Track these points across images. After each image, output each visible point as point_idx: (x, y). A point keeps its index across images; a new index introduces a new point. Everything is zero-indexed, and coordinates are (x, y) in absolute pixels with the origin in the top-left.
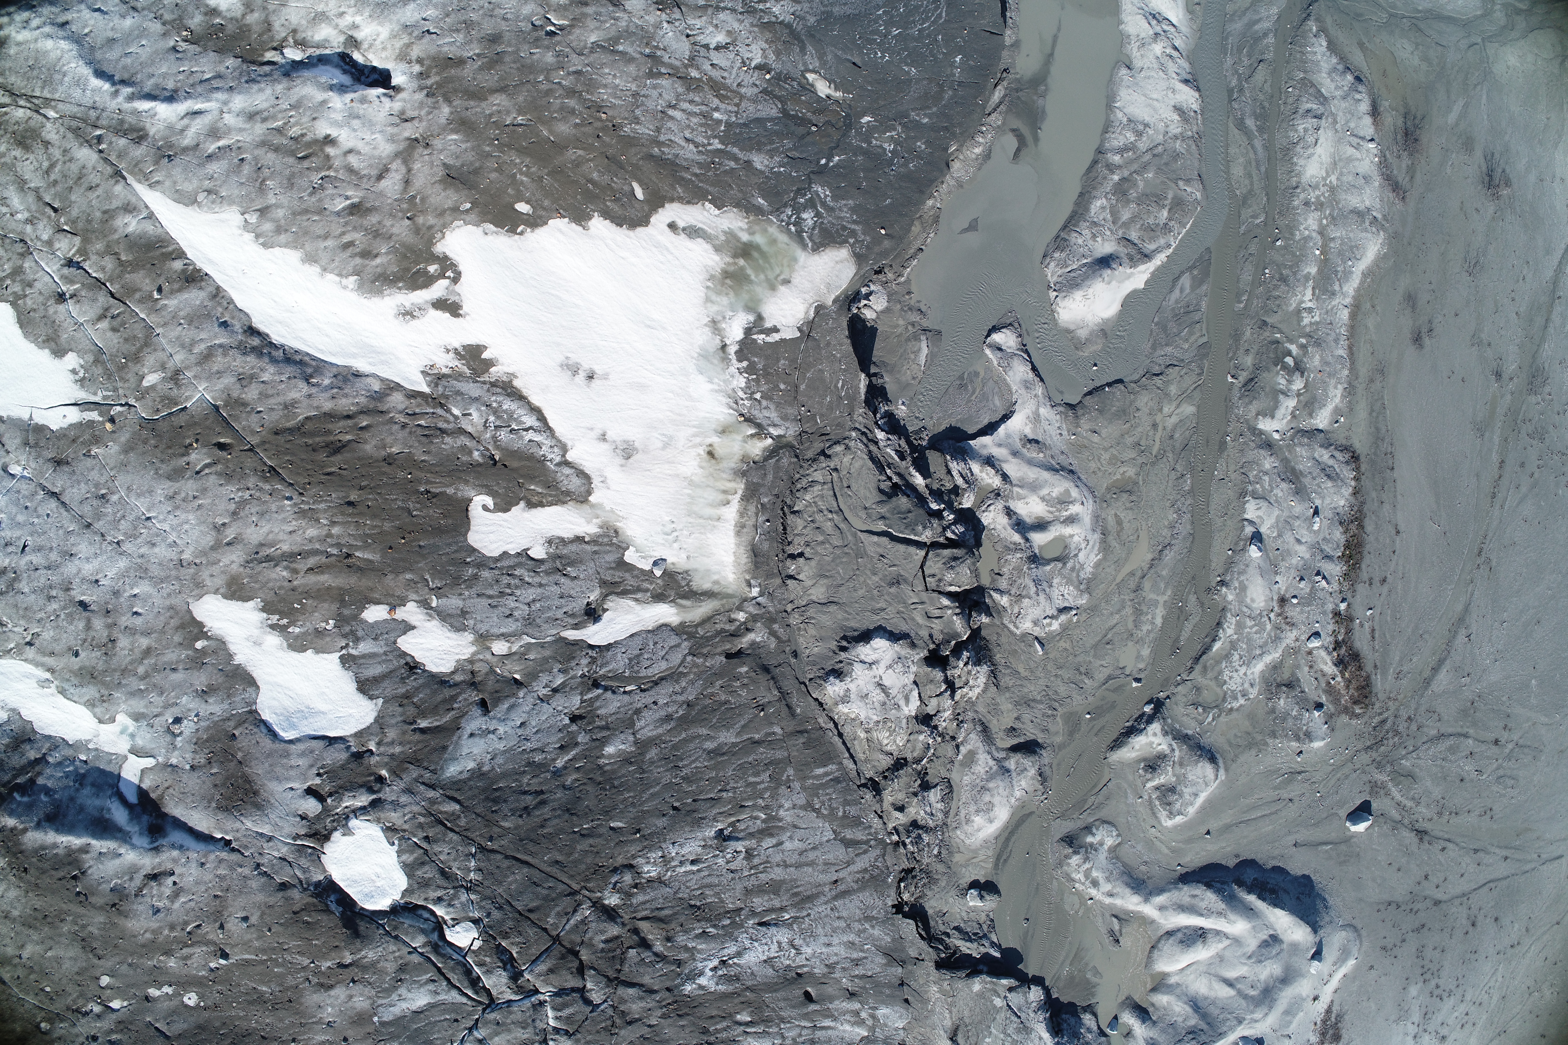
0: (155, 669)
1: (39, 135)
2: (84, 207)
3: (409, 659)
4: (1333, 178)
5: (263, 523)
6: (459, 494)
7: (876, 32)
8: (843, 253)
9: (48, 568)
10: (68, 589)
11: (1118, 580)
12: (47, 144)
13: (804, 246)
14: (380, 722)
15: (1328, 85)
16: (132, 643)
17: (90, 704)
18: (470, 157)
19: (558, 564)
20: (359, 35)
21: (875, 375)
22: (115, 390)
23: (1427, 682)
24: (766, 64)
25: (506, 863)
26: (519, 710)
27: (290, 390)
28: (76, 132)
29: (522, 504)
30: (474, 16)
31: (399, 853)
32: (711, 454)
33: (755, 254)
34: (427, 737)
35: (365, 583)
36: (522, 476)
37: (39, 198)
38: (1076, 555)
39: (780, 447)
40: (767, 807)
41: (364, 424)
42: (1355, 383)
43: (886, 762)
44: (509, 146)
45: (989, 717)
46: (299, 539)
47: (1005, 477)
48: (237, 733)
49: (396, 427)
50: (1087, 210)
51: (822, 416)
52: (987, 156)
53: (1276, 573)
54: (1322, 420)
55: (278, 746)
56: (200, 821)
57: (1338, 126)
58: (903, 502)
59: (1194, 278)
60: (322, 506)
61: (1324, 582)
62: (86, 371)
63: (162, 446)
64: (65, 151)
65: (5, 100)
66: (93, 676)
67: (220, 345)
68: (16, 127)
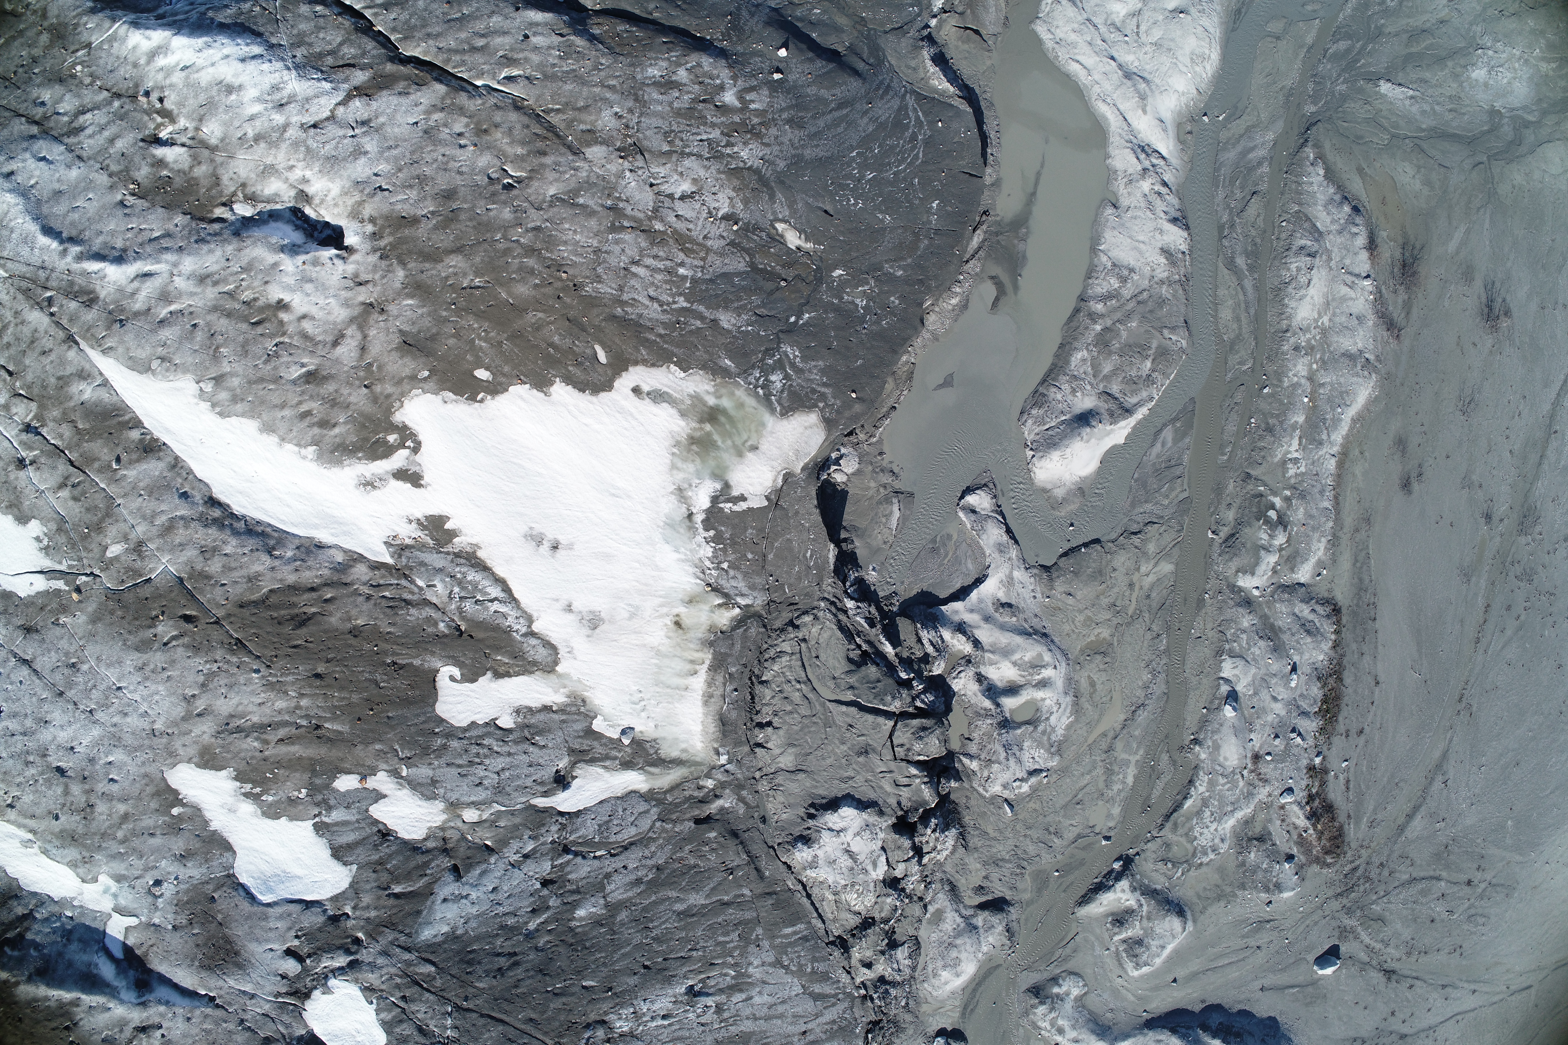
0: (134, 834)
2: (39, 372)
3: (381, 827)
4: (1325, 320)
5: (231, 695)
6: (426, 665)
7: (850, 176)
8: (813, 418)
9: (24, 734)
10: (45, 756)
11: (1090, 741)
13: (772, 411)
14: (355, 887)
15: (1323, 218)
16: (110, 809)
17: (73, 865)
18: (427, 322)
19: (526, 733)
20: (310, 190)
21: (845, 540)
22: (80, 559)
23: (1401, 829)
24: (733, 214)
25: (482, 1021)
26: (491, 876)
27: (253, 563)
28: (26, 292)
29: (489, 674)
30: (428, 170)
31: (378, 1011)
32: (678, 624)
33: (722, 419)
34: (402, 902)
35: (335, 753)
36: (488, 647)
38: (1047, 719)
39: (748, 616)
40: (736, 964)
41: (329, 596)
42: (1340, 534)
43: (853, 921)
44: (467, 310)
45: (957, 876)
46: (268, 711)
47: (977, 643)
48: (216, 896)
49: (361, 599)
50: (1068, 362)
51: (790, 586)
52: (964, 306)
53: (1251, 731)
54: (1304, 574)
55: (255, 909)
56: (185, 978)
57: (1333, 264)
58: (872, 671)
59: (1176, 431)
60: (290, 678)
61: (1299, 740)
62: (50, 539)
63: (129, 618)
64: (16, 313)
66: (73, 839)
67: (181, 517)
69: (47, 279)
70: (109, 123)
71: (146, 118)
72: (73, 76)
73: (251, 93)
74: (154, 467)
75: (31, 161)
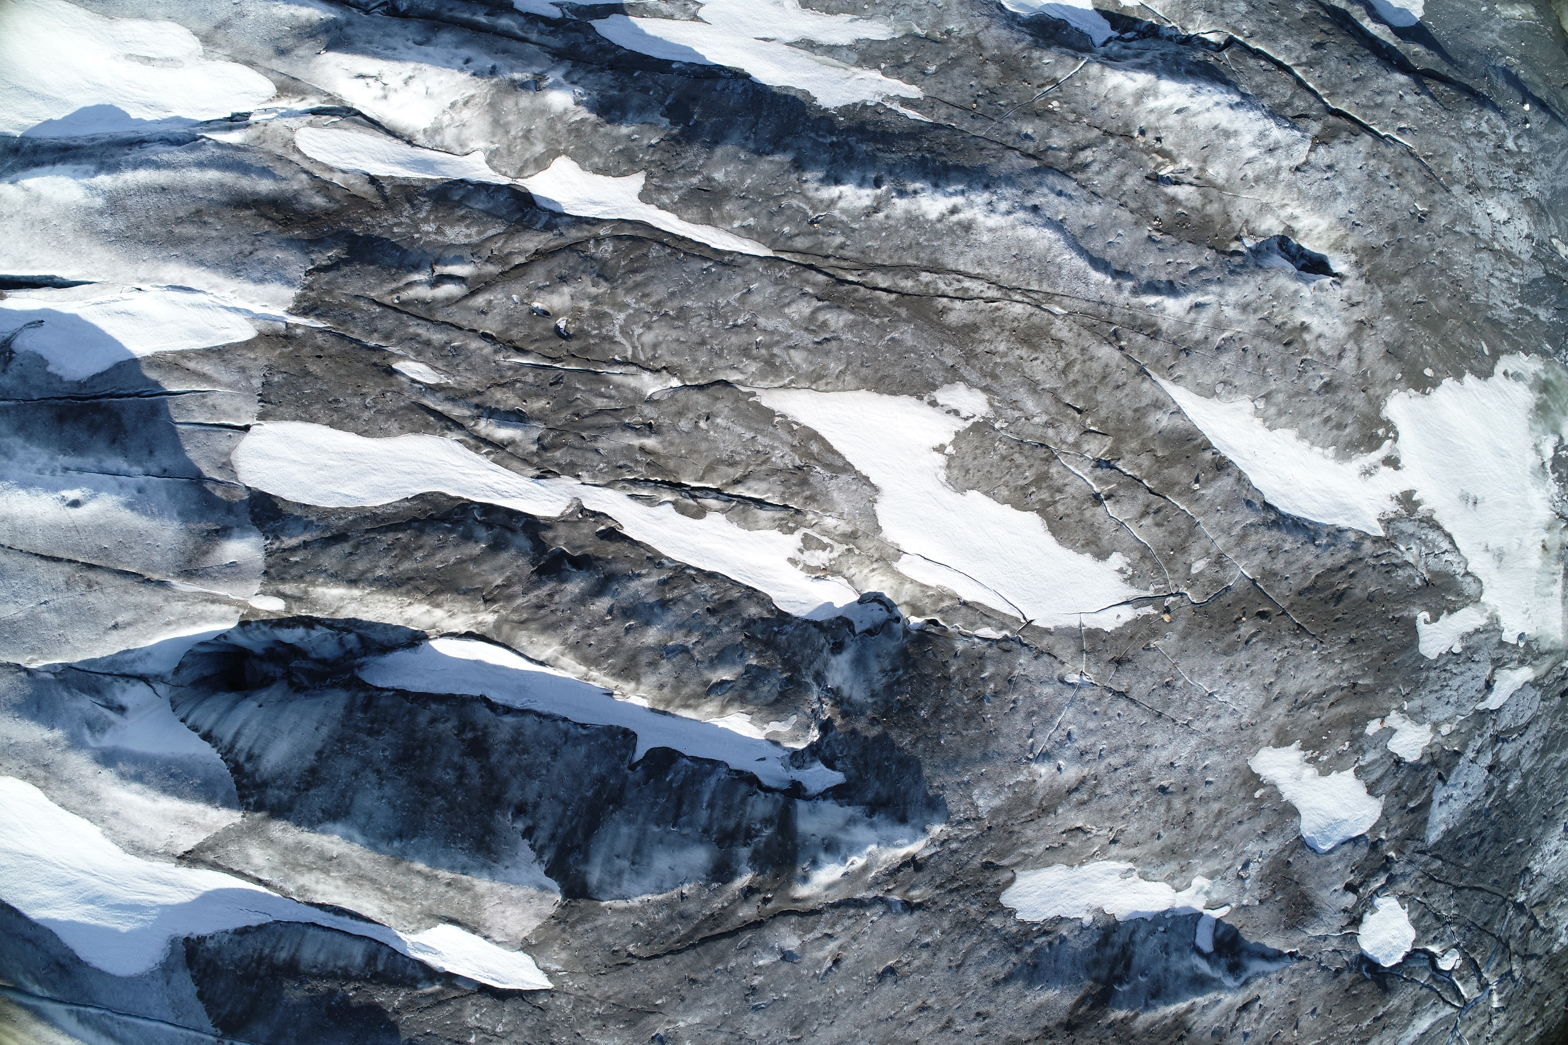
0: (1226, 827)
1: (1048, 333)
2: (1113, 406)
3: (1393, 758)
5: (1298, 675)
6: (1410, 616)
9: (1129, 765)
10: (1150, 780)
12: (1059, 342)
14: (1385, 814)
16: (1207, 811)
17: (1170, 878)
18: (1397, 334)
19: (1468, 654)
20: (1296, 225)
22: (1167, 582)
24: (1531, 234)
25: (1471, 894)
26: (1462, 774)
27: (1304, 554)
28: (1091, 328)
29: (1445, 613)
30: (1378, 208)
31: (1409, 913)
32: (1544, 547)
34: (1414, 814)
35: (1367, 705)
36: (1442, 592)
37: (1058, 400)
41: (1352, 573)
44: (1419, 322)
46: (1324, 682)
48: (1292, 860)
49: (1371, 571)
55: (1322, 859)
56: (1274, 942)
60: (1337, 649)
62: (1134, 569)
63: (1216, 626)
64: (1083, 349)
65: (993, 293)
66: (1173, 852)
67: (1252, 525)
68: (1015, 324)
69: (1110, 314)
70: (1111, 160)
71: (1145, 157)
72: (1052, 112)
73: (1247, 139)
74: (1226, 483)
75: (1052, 196)
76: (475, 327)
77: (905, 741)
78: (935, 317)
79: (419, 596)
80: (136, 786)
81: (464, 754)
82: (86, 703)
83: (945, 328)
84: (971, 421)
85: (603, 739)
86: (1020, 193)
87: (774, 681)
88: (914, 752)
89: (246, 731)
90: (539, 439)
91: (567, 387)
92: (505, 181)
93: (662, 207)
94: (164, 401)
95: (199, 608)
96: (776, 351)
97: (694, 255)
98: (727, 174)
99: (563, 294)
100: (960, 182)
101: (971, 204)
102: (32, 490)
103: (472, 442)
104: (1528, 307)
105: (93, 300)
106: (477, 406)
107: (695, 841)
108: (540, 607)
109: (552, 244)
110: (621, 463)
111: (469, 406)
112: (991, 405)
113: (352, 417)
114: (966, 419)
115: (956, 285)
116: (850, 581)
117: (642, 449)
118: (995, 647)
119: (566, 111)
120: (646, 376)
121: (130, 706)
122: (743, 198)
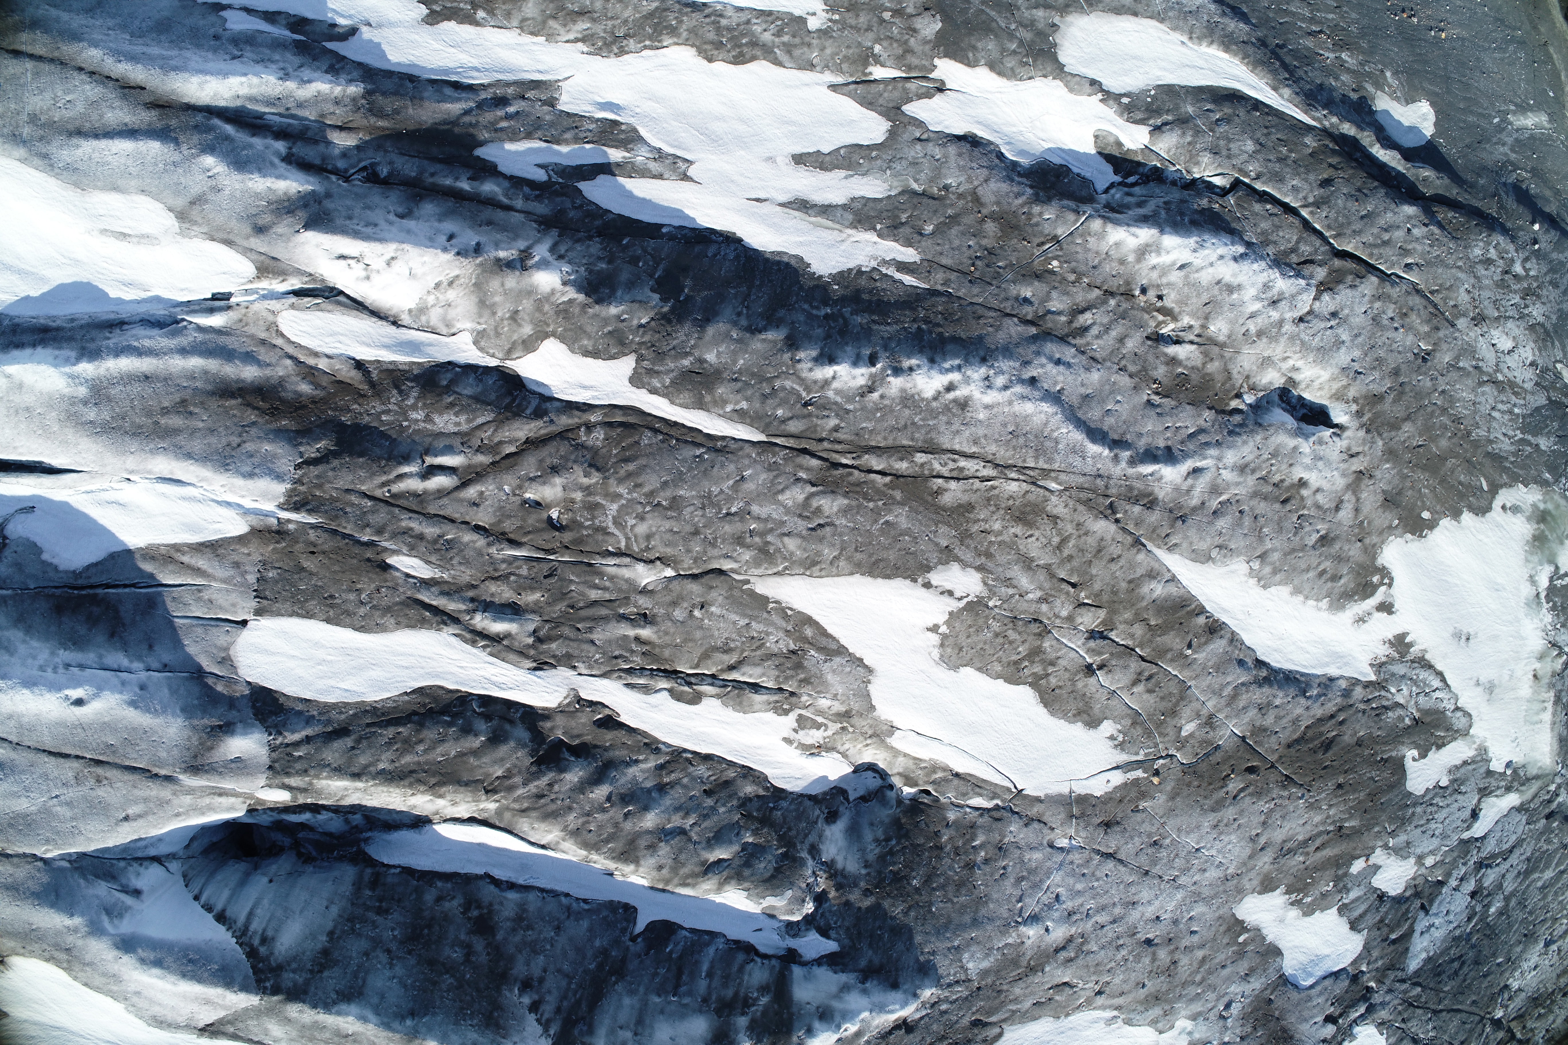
0: (1210, 972)
1: (1043, 510)
2: (1107, 579)
3: (1379, 892)
5: (1284, 824)
6: (1398, 754)
9: (1115, 922)
10: (1135, 935)
12: (1054, 519)
14: (1367, 947)
16: (1193, 958)
17: (1155, 1023)
18: (1396, 481)
19: (1456, 786)
20: (1297, 377)
22: (1157, 746)
24: (1534, 361)
25: (1448, 1016)
26: (1444, 903)
27: (1295, 707)
28: (1087, 503)
29: (1434, 748)
30: (1382, 353)
31: (1387, 1039)
32: (1535, 676)
33: (1548, 518)
34: (1396, 945)
35: (1351, 845)
36: (1433, 728)
37: (1052, 576)
41: (1341, 719)
44: (1416, 466)
46: (1309, 828)
48: (1272, 996)
49: (1360, 715)
55: (1303, 994)
60: (1323, 795)
62: (1125, 735)
63: (1204, 785)
64: (1078, 525)
65: (989, 472)
66: (1157, 998)
67: (1243, 684)
68: (1011, 502)
69: (1107, 487)
70: (1111, 322)
71: (1146, 316)
72: (1052, 272)
73: (1250, 292)
74: (1219, 645)
75: (1050, 367)
76: (467, 519)
77: (897, 910)
78: (930, 498)
79: (422, 788)
80: (156, 971)
81: (470, 933)
82: (102, 890)
83: (939, 509)
84: (965, 601)
85: (605, 913)
86: (1017, 365)
87: (770, 857)
88: (906, 920)
89: (259, 912)
90: (535, 631)
91: (561, 579)
92: (493, 362)
93: (653, 391)
94: (160, 594)
95: (207, 800)
96: (769, 538)
97: (686, 442)
98: (719, 354)
99: (554, 486)
100: (956, 356)
101: (967, 380)
102: (36, 690)
103: (468, 636)
104: (1530, 437)
105: (83, 489)
106: (472, 600)
107: (694, 1011)
108: (540, 796)
109: (543, 432)
110: (617, 653)
111: (463, 600)
112: (985, 584)
113: (348, 613)
114: (960, 599)
115: (951, 465)
116: (844, 755)
117: (637, 639)
118: (986, 816)
119: (553, 292)
120: (640, 567)
121: (145, 888)
122: (736, 380)
